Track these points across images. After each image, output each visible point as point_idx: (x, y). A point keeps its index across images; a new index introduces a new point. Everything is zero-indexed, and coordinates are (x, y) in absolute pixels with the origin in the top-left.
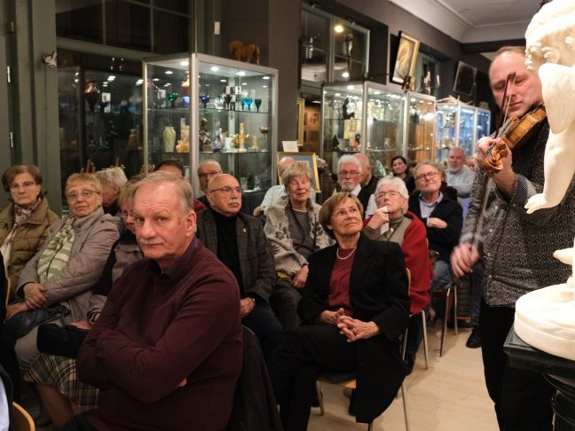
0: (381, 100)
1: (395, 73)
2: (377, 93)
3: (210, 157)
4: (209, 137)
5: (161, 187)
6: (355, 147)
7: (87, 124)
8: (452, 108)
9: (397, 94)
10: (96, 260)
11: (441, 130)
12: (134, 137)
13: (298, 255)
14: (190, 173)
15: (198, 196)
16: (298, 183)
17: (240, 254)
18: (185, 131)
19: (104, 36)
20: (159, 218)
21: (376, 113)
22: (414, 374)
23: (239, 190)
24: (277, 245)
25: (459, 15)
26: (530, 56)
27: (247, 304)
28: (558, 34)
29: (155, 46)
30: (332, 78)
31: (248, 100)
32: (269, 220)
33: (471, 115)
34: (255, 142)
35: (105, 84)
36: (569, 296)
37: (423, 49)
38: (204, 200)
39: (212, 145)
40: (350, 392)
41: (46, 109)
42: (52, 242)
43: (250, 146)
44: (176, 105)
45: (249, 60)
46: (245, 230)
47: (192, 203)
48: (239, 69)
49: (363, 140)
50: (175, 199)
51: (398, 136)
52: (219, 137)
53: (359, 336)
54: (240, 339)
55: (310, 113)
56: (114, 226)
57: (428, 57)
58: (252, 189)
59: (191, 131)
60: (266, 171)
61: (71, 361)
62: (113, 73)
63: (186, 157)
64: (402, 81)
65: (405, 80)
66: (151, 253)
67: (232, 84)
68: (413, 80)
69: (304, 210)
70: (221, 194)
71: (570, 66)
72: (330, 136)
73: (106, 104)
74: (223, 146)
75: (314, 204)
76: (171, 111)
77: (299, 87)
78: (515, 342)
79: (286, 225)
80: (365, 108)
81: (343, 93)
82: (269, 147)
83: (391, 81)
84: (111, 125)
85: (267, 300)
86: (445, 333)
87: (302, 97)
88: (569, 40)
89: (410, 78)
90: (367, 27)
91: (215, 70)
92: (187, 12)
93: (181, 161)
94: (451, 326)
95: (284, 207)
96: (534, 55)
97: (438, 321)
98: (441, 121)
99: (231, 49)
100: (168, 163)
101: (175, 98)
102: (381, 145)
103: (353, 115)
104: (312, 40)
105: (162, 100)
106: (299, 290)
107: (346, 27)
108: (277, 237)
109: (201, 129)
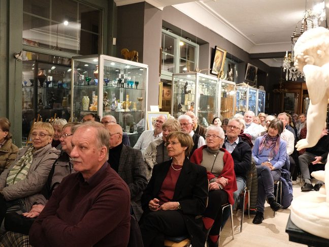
0: (205, 84)
1: (213, 69)
2: (203, 79)
3: (109, 113)
4: (109, 102)
7: (38, 93)
8: (244, 89)
9: (214, 80)
11: (238, 101)
12: (65, 102)
18: (95, 98)
19: (51, 44)
21: (203, 91)
25: (248, 38)
26: (297, 61)
28: (313, 48)
30: (178, 71)
31: (131, 82)
33: (255, 93)
34: (135, 106)
35: (50, 71)
37: (228, 56)
39: (110, 107)
41: (15, 85)
42: (19, 161)
43: (132, 108)
44: (90, 84)
45: (132, 59)
48: (126, 65)
52: (114, 102)
55: (166, 90)
57: (231, 61)
62: (54, 65)
65: (218, 73)
67: (122, 73)
71: (321, 66)
72: (177, 104)
73: (49, 83)
74: (116, 108)
76: (87, 87)
77: (160, 75)
81: (184, 79)
84: (52, 94)
87: (161, 81)
89: (221, 72)
90: (198, 43)
91: (113, 64)
92: (97, 32)
94: (246, 214)
96: (299, 59)
98: (238, 96)
99: (122, 53)
101: (90, 80)
103: (190, 92)
105: (82, 81)
107: (185, 42)
109: (104, 98)
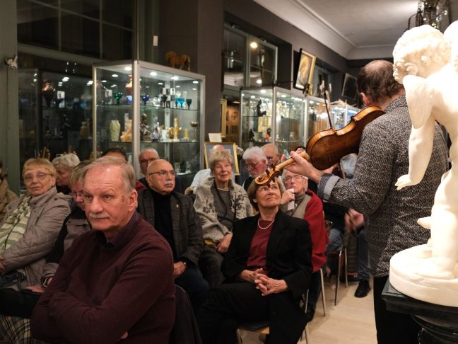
0: (287, 102)
1: (297, 80)
2: (284, 96)
3: (148, 146)
4: (148, 129)
5: (108, 170)
6: (267, 138)
7: (44, 117)
8: (341, 109)
9: (299, 97)
10: (49, 232)
12: (85, 129)
13: (221, 225)
14: (133, 159)
15: (139, 178)
16: (221, 167)
17: (174, 225)
18: (128, 124)
19: (60, 44)
20: (105, 196)
21: (283, 112)
22: (315, 320)
23: (173, 172)
24: (205, 218)
25: (345, 38)
26: (397, 69)
27: (179, 267)
28: (416, 54)
29: (103, 54)
30: (249, 83)
31: (181, 100)
32: (198, 197)
34: (186, 134)
35: (60, 84)
36: (429, 253)
37: (318, 63)
38: (143, 181)
39: (151, 136)
40: (265, 337)
41: (7, 103)
42: (11, 217)
43: (183, 137)
44: (121, 102)
45: (181, 67)
46: (177, 206)
47: (135, 183)
48: (173, 75)
49: (273, 133)
50: (119, 181)
51: (300, 131)
52: (156, 129)
53: (272, 291)
54: (174, 296)
55: (231, 111)
56: (66, 203)
57: (322, 70)
58: (184, 172)
59: (133, 125)
60: (196, 157)
61: (25, 321)
62: (67, 75)
63: (129, 145)
64: (302, 87)
65: (305, 86)
66: (97, 225)
67: (167, 86)
68: (311, 87)
69: (226, 189)
70: (158, 177)
71: (425, 78)
72: (247, 130)
73: (61, 101)
74: (160, 137)
75: (234, 184)
76: (117, 107)
77: (222, 90)
78: (390, 290)
79: (211, 201)
80: (274, 108)
81: (257, 96)
82: (198, 138)
83: (294, 87)
84: (65, 118)
85: (196, 263)
86: (339, 287)
87: (224, 98)
88: (424, 58)
89: (309, 85)
90: (276, 45)
91: (154, 74)
92: (130, 27)
93: (124, 149)
94: (343, 281)
95: (210, 187)
96: (399, 68)
97: (333, 276)
99: (167, 59)
100: (114, 150)
101: (120, 96)
102: (287, 137)
103: (265, 113)
104: (232, 54)
105: (109, 98)
106: (223, 254)
107: (259, 44)
108: (204, 211)
109: (142, 122)
